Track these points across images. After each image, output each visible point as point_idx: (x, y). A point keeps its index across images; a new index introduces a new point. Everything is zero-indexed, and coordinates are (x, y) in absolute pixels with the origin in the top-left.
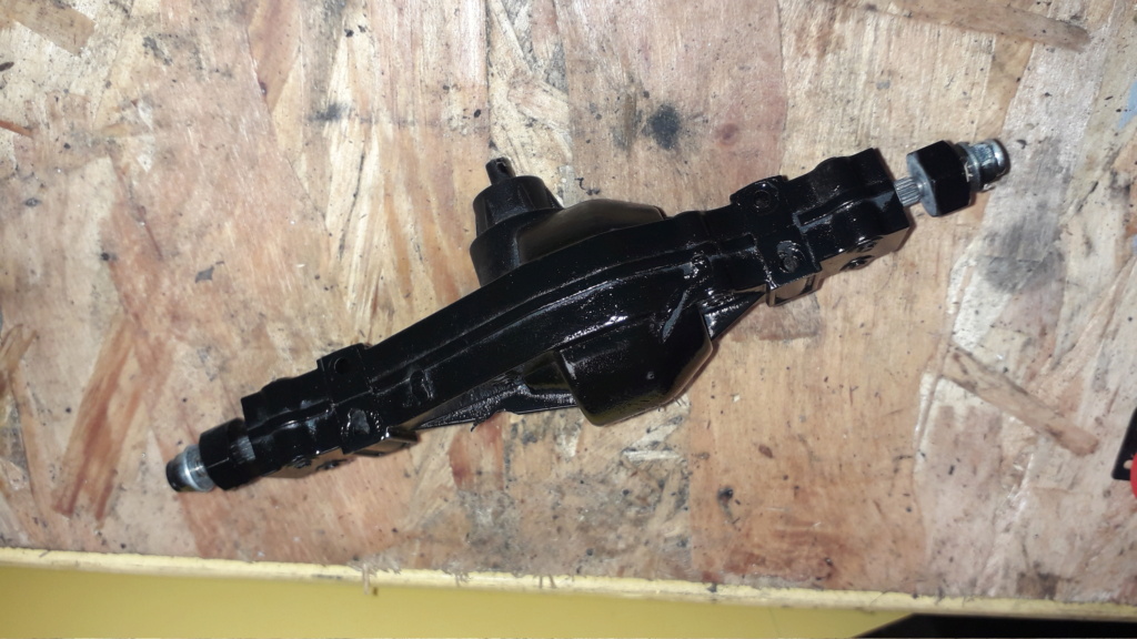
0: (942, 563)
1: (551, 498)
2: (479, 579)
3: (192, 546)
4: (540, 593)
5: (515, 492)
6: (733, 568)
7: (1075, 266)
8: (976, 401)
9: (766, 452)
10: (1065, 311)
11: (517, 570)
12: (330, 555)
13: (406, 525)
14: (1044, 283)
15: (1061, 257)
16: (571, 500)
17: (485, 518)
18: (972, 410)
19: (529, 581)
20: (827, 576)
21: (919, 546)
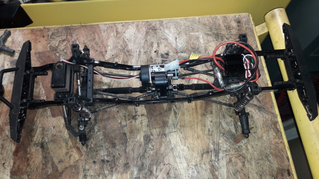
0: (20, 33)
1: (62, 34)
2: (69, 25)
3: (99, 25)
4: (63, 25)
5: (66, 34)
6: (42, 30)
7: (9, 63)
8: (18, 49)
9: (40, 42)
10: (9, 59)
11: (65, 27)
12: (85, 26)
13: (77, 30)
14: (12, 61)
15: (10, 63)
16: (60, 34)
17: (69, 31)
18: (18, 48)
19: (64, 26)
20: (32, 30)
21: (22, 34)
